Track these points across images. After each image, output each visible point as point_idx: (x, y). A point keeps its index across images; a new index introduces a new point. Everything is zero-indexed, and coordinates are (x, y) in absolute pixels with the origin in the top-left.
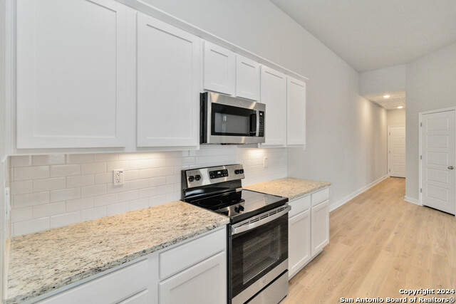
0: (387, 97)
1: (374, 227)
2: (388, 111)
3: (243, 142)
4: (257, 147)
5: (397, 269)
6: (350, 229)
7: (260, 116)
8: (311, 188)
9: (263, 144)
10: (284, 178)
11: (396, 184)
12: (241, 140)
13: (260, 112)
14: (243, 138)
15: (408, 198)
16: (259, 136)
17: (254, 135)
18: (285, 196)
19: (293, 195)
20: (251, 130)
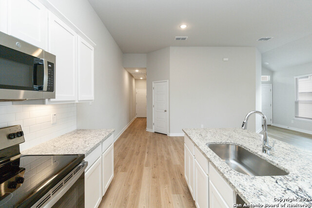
0: (137, 71)
1: (136, 153)
2: (136, 80)
3: (21, 97)
4: (44, 103)
5: (154, 178)
6: (124, 158)
7: (49, 67)
8: (102, 138)
9: (52, 100)
10: (74, 131)
11: (140, 122)
12: (19, 95)
13: (49, 63)
14: (22, 92)
15: (148, 130)
16: (48, 90)
17: (41, 89)
18: (80, 152)
19: (88, 149)
20: (35, 83)
